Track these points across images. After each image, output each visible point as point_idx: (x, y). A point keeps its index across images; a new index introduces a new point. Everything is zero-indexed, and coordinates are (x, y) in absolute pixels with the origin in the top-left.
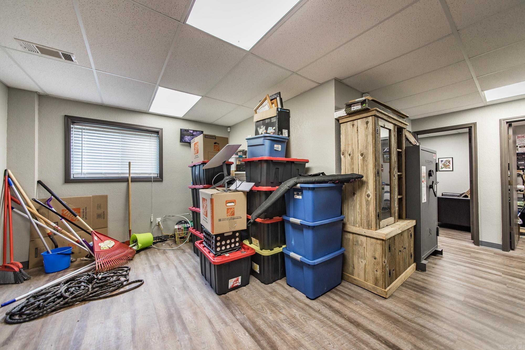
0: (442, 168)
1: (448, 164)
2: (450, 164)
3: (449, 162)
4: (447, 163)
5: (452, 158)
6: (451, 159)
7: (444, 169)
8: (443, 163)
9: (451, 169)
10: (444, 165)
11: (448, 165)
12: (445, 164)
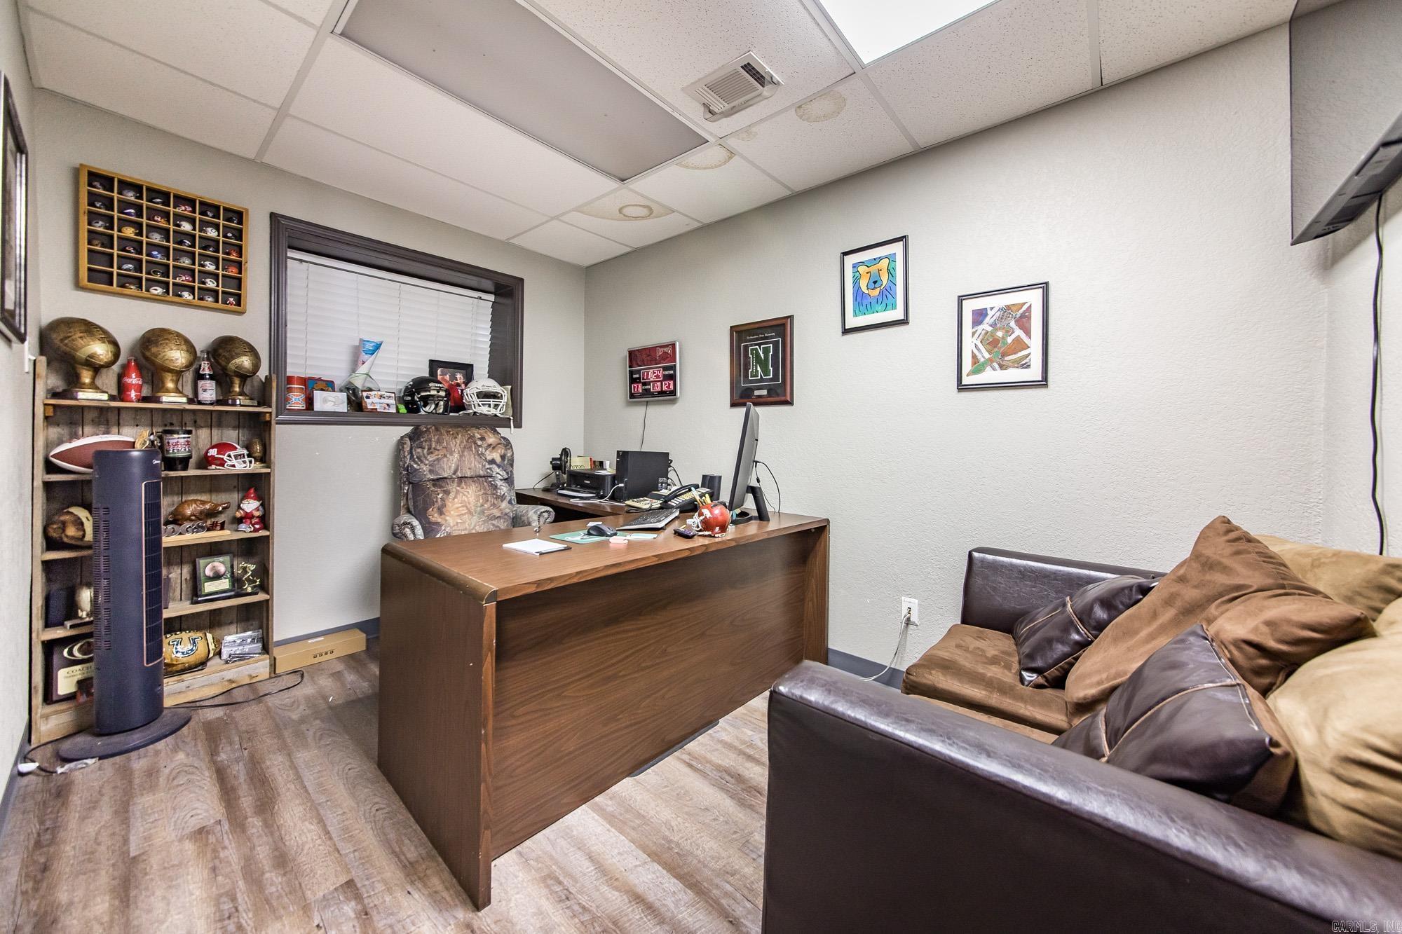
0: (978, 367)
1: (1019, 332)
2: (1028, 333)
3: (1024, 321)
4: (1009, 332)
5: (1045, 287)
6: (1035, 297)
7: (990, 376)
8: (986, 326)
9: (1034, 373)
10: (992, 343)
11: (1020, 345)
12: (1000, 334)
